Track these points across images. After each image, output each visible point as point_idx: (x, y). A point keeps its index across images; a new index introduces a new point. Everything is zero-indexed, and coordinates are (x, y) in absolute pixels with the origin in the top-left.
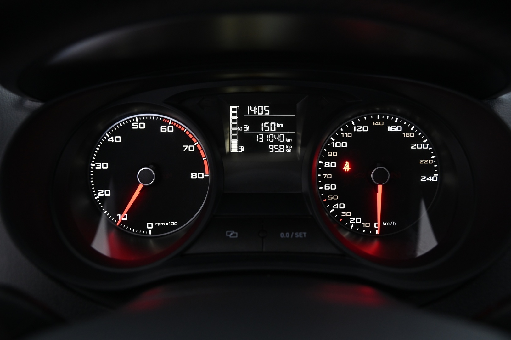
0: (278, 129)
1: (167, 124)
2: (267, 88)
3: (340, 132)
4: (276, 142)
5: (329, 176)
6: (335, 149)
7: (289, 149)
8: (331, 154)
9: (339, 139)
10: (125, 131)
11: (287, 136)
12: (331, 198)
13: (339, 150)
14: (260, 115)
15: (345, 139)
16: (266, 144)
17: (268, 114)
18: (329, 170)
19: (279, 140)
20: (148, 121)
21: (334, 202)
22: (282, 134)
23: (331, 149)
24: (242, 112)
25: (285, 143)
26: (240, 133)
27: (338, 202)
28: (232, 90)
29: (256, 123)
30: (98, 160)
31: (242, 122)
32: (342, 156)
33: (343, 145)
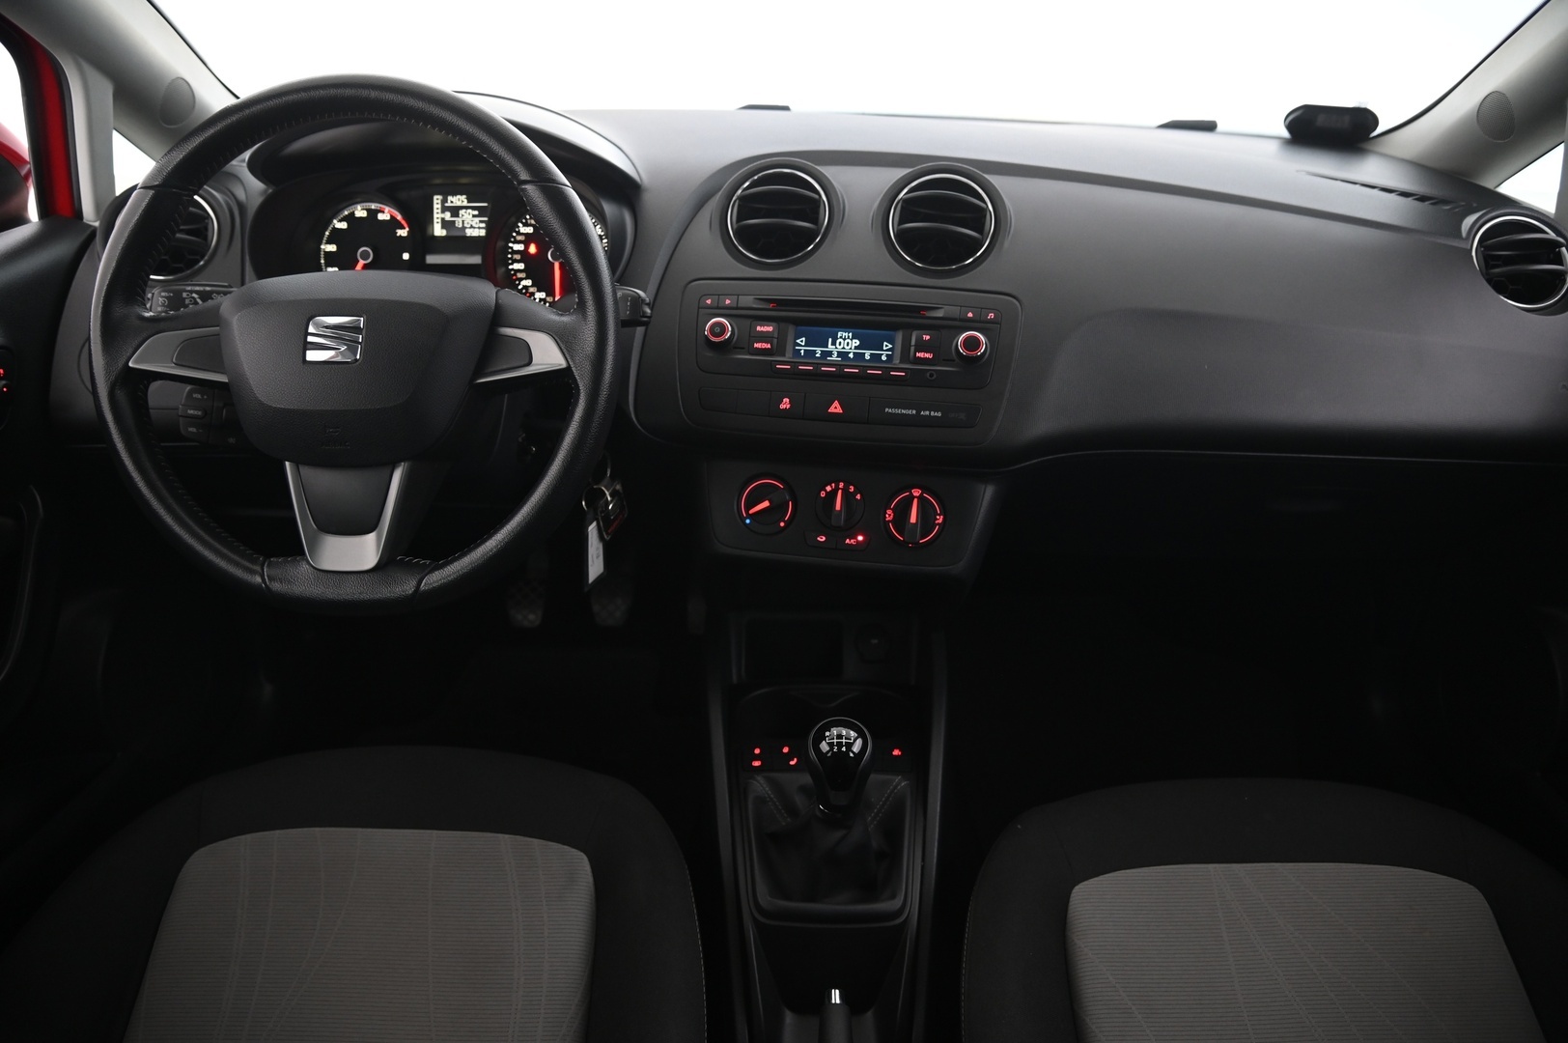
0: (474, 216)
1: (383, 212)
2: (464, 181)
3: (526, 219)
4: (472, 227)
5: (518, 257)
6: (523, 234)
7: (483, 233)
8: (519, 238)
9: (526, 225)
10: (351, 219)
11: (481, 222)
12: (520, 275)
13: (526, 235)
14: (459, 204)
15: (531, 225)
16: (464, 228)
17: (465, 203)
18: (518, 252)
19: (474, 225)
20: (368, 210)
21: (521, 279)
22: (477, 220)
23: (519, 233)
24: (444, 201)
25: (479, 228)
26: (443, 219)
27: (526, 279)
28: (438, 181)
29: (455, 211)
30: (329, 242)
31: (444, 209)
32: (528, 240)
33: (530, 230)
